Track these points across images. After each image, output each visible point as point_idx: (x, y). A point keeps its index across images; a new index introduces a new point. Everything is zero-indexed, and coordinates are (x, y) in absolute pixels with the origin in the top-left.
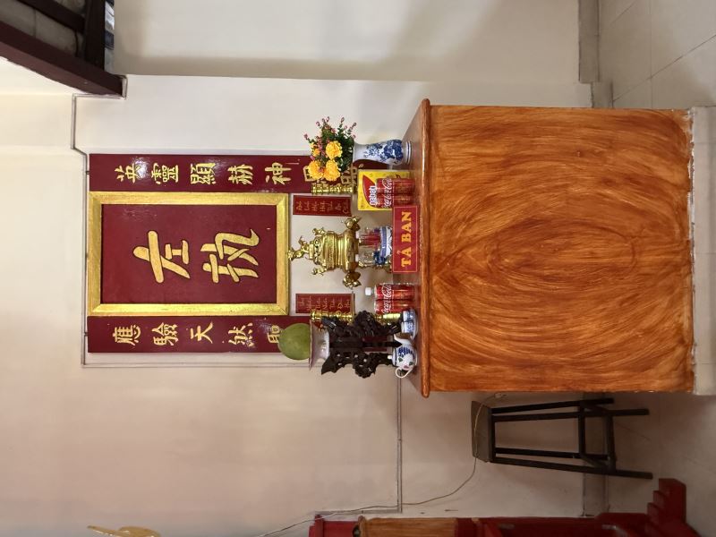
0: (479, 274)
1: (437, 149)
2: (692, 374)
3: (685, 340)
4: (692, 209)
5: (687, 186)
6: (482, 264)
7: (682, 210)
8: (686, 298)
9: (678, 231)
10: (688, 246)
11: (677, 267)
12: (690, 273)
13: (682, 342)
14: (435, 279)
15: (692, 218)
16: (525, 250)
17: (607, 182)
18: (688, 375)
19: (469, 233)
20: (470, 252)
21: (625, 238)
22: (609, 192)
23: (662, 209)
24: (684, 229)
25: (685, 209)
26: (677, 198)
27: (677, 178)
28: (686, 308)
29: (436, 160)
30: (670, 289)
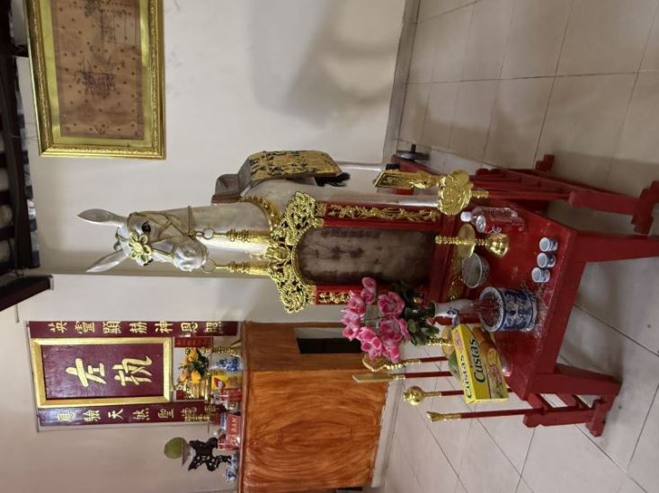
0: (272, 446)
1: (253, 392)
2: (372, 479)
3: (371, 466)
4: (383, 413)
5: (383, 403)
6: (273, 442)
7: (379, 414)
8: (374, 450)
9: (375, 422)
10: (379, 428)
11: (372, 437)
12: (378, 439)
13: (369, 467)
14: (248, 450)
15: (383, 417)
16: (296, 435)
17: (343, 403)
18: (369, 479)
19: (267, 429)
20: (266, 437)
21: (348, 427)
22: (342, 407)
23: (369, 413)
24: (378, 422)
25: (381, 412)
26: (377, 408)
27: (379, 399)
28: (373, 454)
29: (251, 397)
30: (367, 446)
